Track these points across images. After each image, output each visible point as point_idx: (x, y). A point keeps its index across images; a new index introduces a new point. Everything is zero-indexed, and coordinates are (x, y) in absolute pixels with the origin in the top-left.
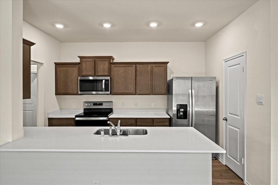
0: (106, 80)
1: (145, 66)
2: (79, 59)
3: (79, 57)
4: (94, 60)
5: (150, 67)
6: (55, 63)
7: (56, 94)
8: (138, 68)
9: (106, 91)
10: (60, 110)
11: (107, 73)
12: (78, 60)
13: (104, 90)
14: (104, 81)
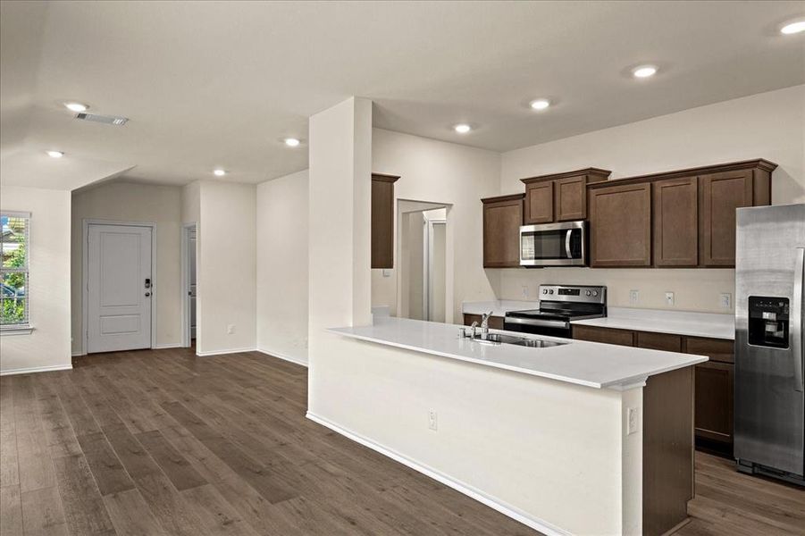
0: (576, 232)
1: (680, 181)
2: (525, 185)
3: (523, 180)
4: (553, 183)
5: (694, 186)
6: (482, 200)
7: (485, 267)
8: (658, 191)
9: (574, 257)
10: (498, 302)
11: (581, 213)
12: (522, 189)
13: (569, 256)
14: (569, 233)
